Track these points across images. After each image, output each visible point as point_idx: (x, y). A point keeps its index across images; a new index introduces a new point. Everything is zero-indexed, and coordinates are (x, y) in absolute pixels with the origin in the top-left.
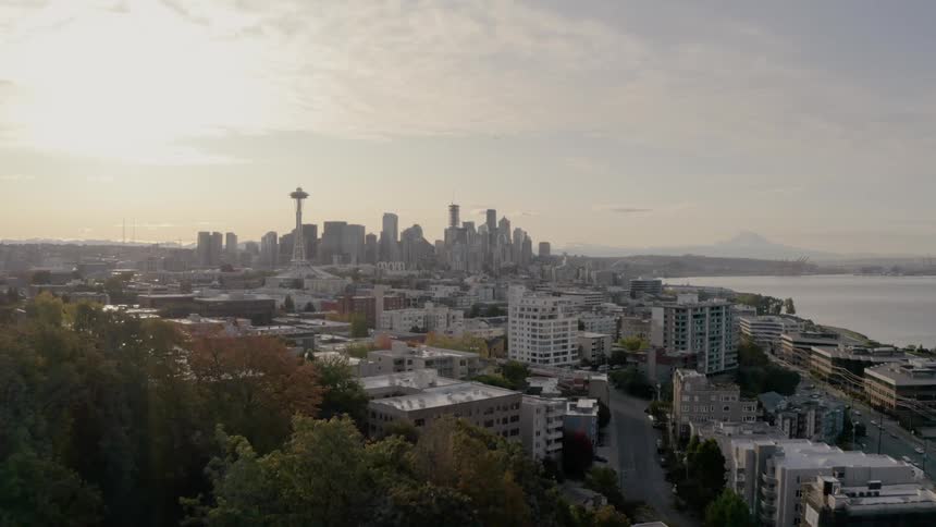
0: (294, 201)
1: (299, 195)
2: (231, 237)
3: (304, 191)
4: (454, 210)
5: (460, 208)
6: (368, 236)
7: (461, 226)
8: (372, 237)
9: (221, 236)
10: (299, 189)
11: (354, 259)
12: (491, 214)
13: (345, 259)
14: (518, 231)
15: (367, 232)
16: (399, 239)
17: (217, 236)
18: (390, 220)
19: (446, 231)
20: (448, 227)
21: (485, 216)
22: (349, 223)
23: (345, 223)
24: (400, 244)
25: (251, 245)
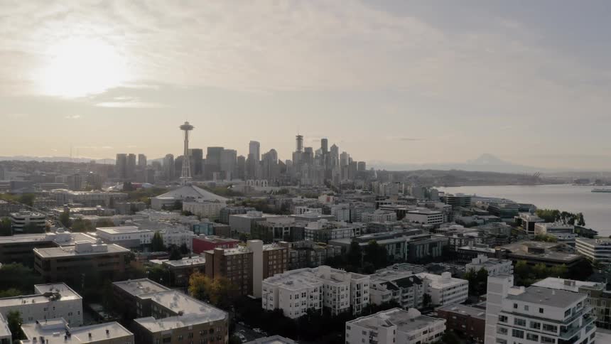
0: (183, 132)
1: (187, 127)
2: (142, 157)
3: (191, 124)
4: (299, 138)
5: (303, 138)
6: (239, 157)
7: (303, 150)
8: (242, 158)
9: (135, 156)
10: (187, 123)
11: (228, 175)
12: (324, 142)
13: (223, 176)
14: (344, 154)
15: (238, 155)
16: (261, 160)
17: (132, 156)
18: (255, 146)
19: (294, 154)
20: (295, 151)
21: (320, 143)
22: (225, 149)
23: (222, 148)
24: (261, 163)
25: (156, 163)
